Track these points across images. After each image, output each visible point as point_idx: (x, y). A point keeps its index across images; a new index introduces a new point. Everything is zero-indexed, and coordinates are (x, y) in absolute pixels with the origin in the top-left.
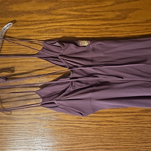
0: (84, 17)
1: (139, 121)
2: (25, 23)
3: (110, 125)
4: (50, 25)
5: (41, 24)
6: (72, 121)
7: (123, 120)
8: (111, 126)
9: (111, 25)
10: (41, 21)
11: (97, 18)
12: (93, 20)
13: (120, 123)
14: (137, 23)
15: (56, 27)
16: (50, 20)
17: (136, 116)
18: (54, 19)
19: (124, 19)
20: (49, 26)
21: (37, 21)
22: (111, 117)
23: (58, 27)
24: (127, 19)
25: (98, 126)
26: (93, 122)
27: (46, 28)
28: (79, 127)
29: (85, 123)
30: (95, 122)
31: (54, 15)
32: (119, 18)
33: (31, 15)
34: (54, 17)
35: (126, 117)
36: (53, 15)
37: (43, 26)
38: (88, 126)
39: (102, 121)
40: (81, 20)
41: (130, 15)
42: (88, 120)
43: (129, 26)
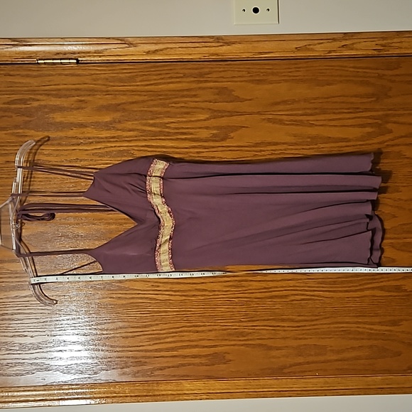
0: (165, 135)
1: (244, 289)
2: (75, 141)
3: (202, 296)
4: (113, 145)
5: (99, 142)
6: (144, 291)
7: (220, 288)
8: (203, 298)
9: (205, 148)
10: (98, 138)
11: (184, 137)
12: (177, 139)
13: (216, 293)
14: (242, 147)
15: (122, 149)
16: (113, 137)
17: (240, 281)
18: (118, 137)
19: (223, 140)
20: (112, 147)
21: (94, 138)
22: (203, 283)
23: (125, 148)
24: (228, 140)
25: (184, 298)
26: (175, 291)
27: (107, 150)
28: (155, 299)
29: (164, 293)
30: (178, 291)
31: (120, 130)
32: (217, 139)
33: (84, 130)
34: (119, 133)
35: (225, 284)
36: (118, 130)
37: (103, 147)
38: (167, 297)
39: (190, 290)
40: (160, 139)
41: (232, 135)
42: (168, 289)
43: (230, 150)
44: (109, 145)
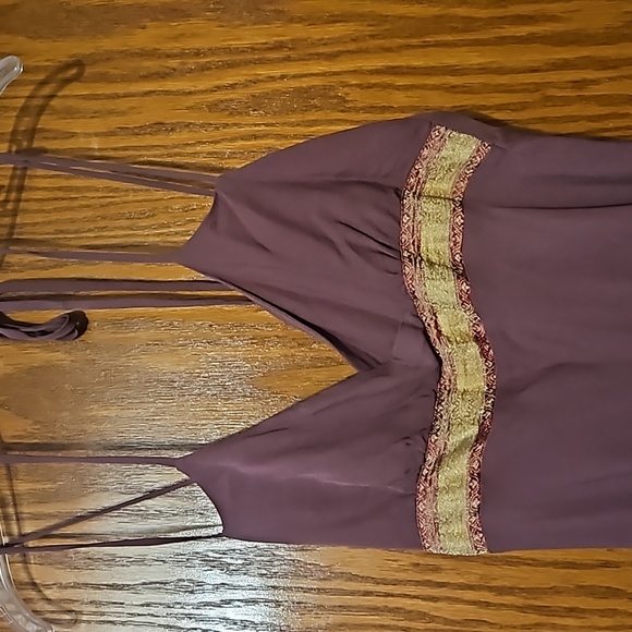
0: (455, 30)
2: (151, 65)
3: (603, 613)
4: (277, 72)
5: (231, 65)
6: (385, 582)
8: (608, 622)
9: (603, 64)
10: (229, 50)
11: (523, 30)
12: (501, 41)
15: (305, 83)
16: (279, 46)
18: (295, 44)
20: (272, 79)
21: (213, 51)
22: (606, 564)
23: (316, 82)
25: (533, 618)
26: (500, 591)
27: (257, 90)
28: (422, 616)
29: (459, 594)
30: (510, 591)
31: (301, 20)
33: (182, 26)
34: (298, 31)
36: (292, 20)
37: (242, 79)
38: (472, 612)
39: (556, 591)
40: (437, 45)
42: (473, 580)
44: (263, 72)
